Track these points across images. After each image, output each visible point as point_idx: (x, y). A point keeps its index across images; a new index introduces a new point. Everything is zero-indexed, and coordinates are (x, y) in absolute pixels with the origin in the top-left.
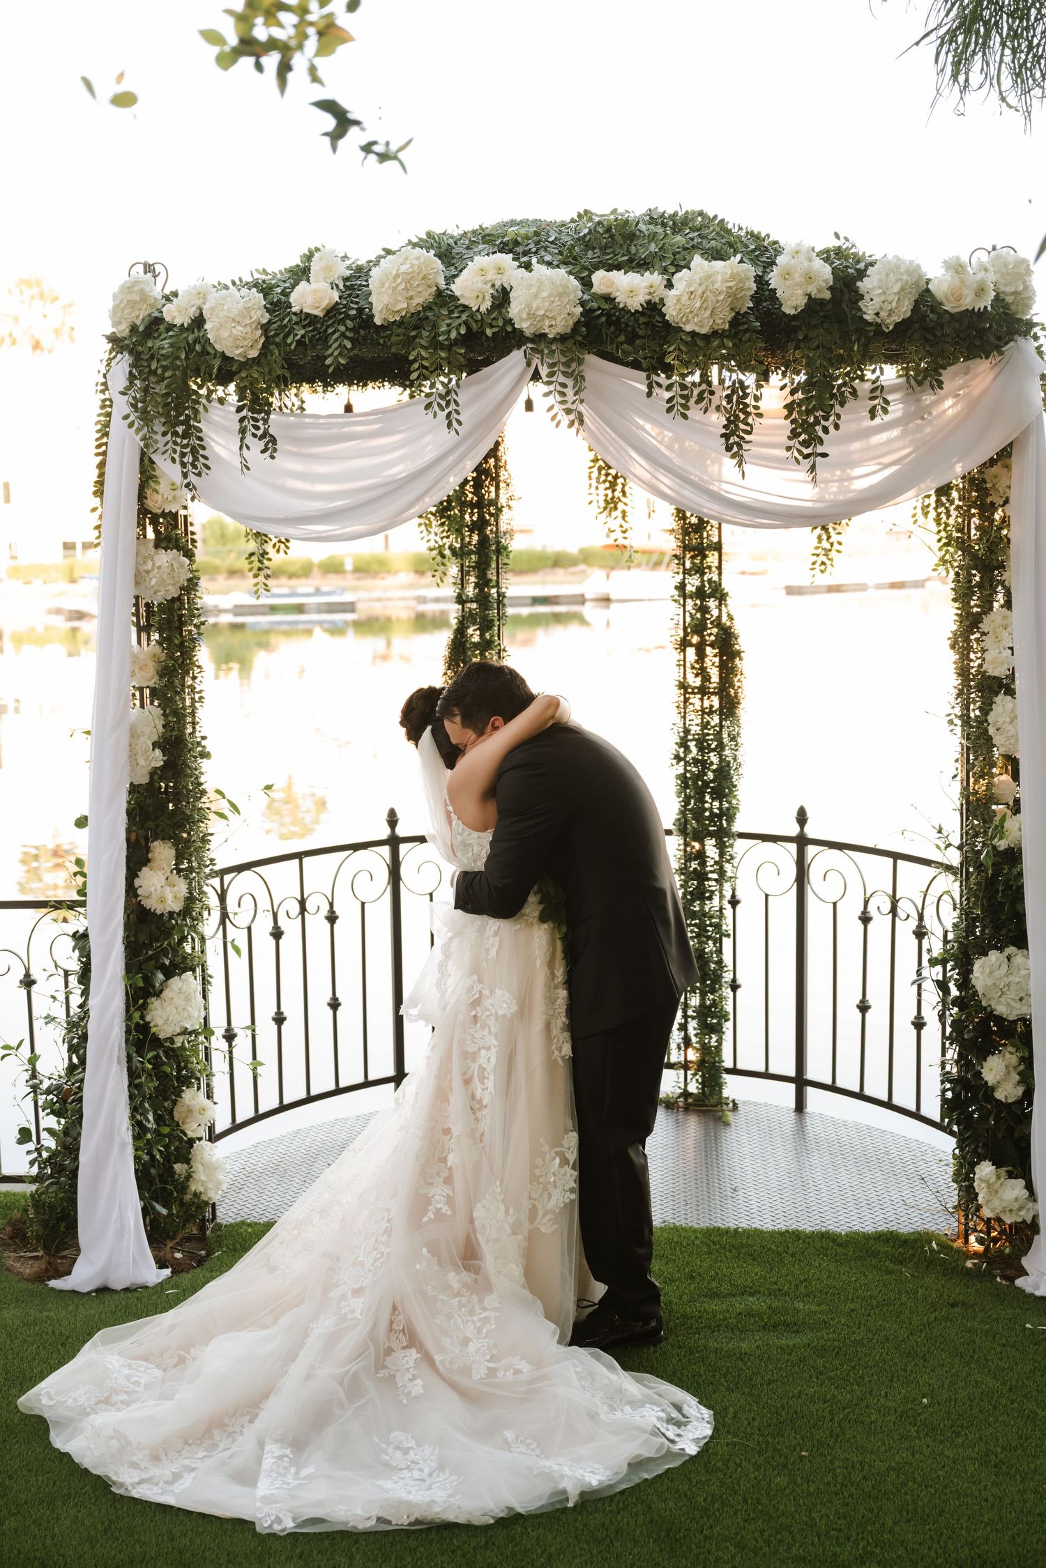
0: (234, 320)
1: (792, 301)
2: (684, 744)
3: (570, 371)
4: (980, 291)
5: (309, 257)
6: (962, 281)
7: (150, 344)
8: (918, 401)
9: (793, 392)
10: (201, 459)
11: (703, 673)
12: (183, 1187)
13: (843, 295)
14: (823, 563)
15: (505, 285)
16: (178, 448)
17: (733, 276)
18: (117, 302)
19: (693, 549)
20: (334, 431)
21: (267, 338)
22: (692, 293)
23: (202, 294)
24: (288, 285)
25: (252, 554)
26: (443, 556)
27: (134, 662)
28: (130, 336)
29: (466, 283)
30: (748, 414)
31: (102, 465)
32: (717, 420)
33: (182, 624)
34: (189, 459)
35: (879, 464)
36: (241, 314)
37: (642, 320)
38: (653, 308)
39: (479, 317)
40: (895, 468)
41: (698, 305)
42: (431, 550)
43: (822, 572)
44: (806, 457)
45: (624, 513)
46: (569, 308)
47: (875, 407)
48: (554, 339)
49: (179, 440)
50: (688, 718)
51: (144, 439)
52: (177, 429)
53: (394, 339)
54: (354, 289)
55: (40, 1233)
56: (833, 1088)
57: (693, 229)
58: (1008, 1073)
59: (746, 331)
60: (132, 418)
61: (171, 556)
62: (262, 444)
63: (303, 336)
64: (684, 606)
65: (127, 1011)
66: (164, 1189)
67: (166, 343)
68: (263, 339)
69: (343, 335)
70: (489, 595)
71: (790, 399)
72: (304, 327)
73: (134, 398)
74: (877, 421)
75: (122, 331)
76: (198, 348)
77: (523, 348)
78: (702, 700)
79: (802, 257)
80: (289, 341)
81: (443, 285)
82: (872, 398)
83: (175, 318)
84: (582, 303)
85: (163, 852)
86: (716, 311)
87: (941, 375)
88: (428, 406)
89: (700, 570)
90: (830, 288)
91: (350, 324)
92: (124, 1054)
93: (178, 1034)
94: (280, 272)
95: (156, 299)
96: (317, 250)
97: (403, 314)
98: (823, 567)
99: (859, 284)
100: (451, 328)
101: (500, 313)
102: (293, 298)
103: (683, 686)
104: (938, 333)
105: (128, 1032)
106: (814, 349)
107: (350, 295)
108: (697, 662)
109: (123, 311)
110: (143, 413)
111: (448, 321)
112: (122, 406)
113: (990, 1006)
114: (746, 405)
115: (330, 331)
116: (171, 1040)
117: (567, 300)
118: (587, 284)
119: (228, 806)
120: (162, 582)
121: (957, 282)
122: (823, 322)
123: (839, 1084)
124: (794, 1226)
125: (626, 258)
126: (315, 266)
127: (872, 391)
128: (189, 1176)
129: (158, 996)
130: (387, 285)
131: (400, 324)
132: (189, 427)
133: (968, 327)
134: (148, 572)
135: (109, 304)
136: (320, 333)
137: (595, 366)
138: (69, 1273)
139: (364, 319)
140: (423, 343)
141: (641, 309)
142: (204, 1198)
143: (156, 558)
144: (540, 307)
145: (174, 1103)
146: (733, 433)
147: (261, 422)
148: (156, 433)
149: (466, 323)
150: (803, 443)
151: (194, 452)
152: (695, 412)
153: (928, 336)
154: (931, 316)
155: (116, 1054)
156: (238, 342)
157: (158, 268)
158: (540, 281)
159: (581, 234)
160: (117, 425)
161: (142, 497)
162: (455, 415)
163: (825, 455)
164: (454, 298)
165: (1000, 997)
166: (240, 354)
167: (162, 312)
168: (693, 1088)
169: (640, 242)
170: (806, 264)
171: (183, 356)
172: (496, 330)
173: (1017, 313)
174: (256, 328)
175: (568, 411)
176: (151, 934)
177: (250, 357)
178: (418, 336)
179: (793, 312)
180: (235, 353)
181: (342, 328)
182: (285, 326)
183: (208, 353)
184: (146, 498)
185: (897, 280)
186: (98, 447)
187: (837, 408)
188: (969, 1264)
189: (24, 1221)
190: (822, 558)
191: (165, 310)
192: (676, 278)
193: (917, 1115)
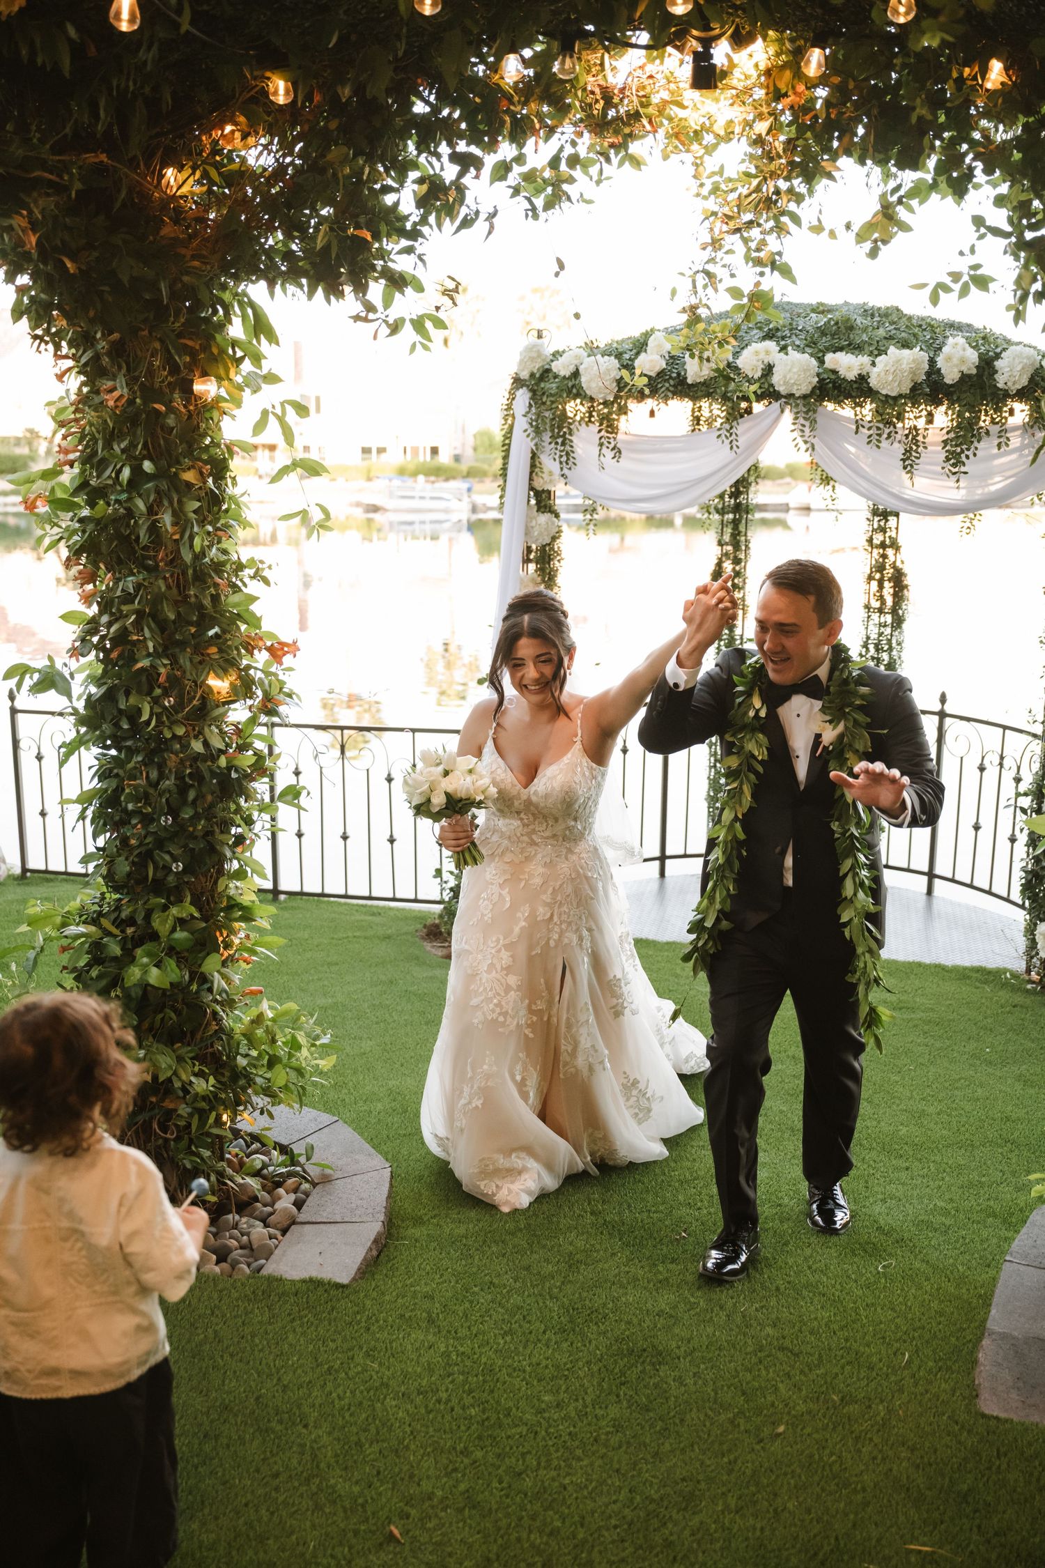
0: (600, 377)
1: (951, 375)
2: (865, 646)
3: (808, 417)
5: (646, 336)
9: (948, 433)
10: (572, 459)
11: (881, 599)
13: (984, 371)
15: (771, 362)
16: (558, 452)
17: (914, 361)
18: (523, 356)
21: (620, 388)
22: (887, 370)
23: (579, 358)
24: (633, 352)
26: (710, 513)
27: (520, 581)
28: (530, 379)
29: (746, 359)
30: (918, 446)
31: (506, 457)
32: (898, 449)
33: (550, 560)
34: (564, 459)
35: (1003, 476)
36: (605, 374)
37: (855, 385)
38: (862, 379)
39: (754, 381)
41: (891, 378)
44: (954, 474)
46: (810, 379)
47: (1000, 442)
48: (800, 397)
49: (559, 447)
50: (870, 629)
51: (536, 445)
52: (558, 440)
53: (699, 393)
54: (675, 360)
56: (953, 880)
57: (891, 322)
59: (921, 391)
60: (529, 431)
61: (547, 517)
62: (612, 453)
64: (871, 553)
67: (553, 385)
68: (617, 389)
69: (668, 389)
70: (740, 541)
71: (946, 437)
73: (531, 419)
74: (1003, 449)
75: (524, 375)
76: (575, 390)
77: (780, 401)
78: (880, 617)
79: (959, 348)
80: (633, 391)
81: (731, 359)
82: (999, 437)
83: (560, 370)
84: (818, 375)
86: (902, 382)
88: (719, 436)
89: (883, 530)
90: (977, 367)
91: (672, 382)
94: (627, 344)
95: (546, 357)
96: (652, 330)
97: (706, 378)
99: (996, 363)
101: (767, 380)
102: (637, 362)
103: (867, 607)
107: (673, 364)
108: (878, 591)
109: (525, 363)
110: (537, 429)
112: (521, 424)
114: (918, 441)
115: (660, 386)
117: (809, 373)
118: (821, 361)
120: (541, 534)
122: (970, 388)
123: (957, 878)
124: (917, 959)
125: (847, 343)
126: (651, 342)
127: (1000, 432)
131: (704, 385)
132: (565, 439)
134: (533, 527)
135: (517, 356)
136: (653, 387)
139: (682, 380)
141: (855, 379)
143: (538, 518)
144: (792, 377)
146: (908, 458)
147: (613, 440)
148: (544, 442)
149: (745, 385)
150: (953, 465)
151: (567, 454)
152: (885, 444)
156: (601, 389)
157: (544, 333)
158: (793, 361)
159: (819, 325)
160: (518, 433)
161: (531, 479)
162: (735, 443)
163: (966, 473)
164: (738, 367)
166: (602, 398)
167: (551, 365)
169: (857, 332)
170: (961, 353)
171: (566, 397)
172: (763, 391)
174: (614, 382)
175: (806, 442)
177: (608, 400)
178: (715, 392)
179: (951, 382)
180: (599, 397)
181: (668, 385)
183: (582, 395)
184: (533, 480)
185: (1020, 362)
188: (1029, 986)
189: (437, 926)
190: (968, 524)
191: (553, 364)
192: (878, 360)
193: (1007, 900)
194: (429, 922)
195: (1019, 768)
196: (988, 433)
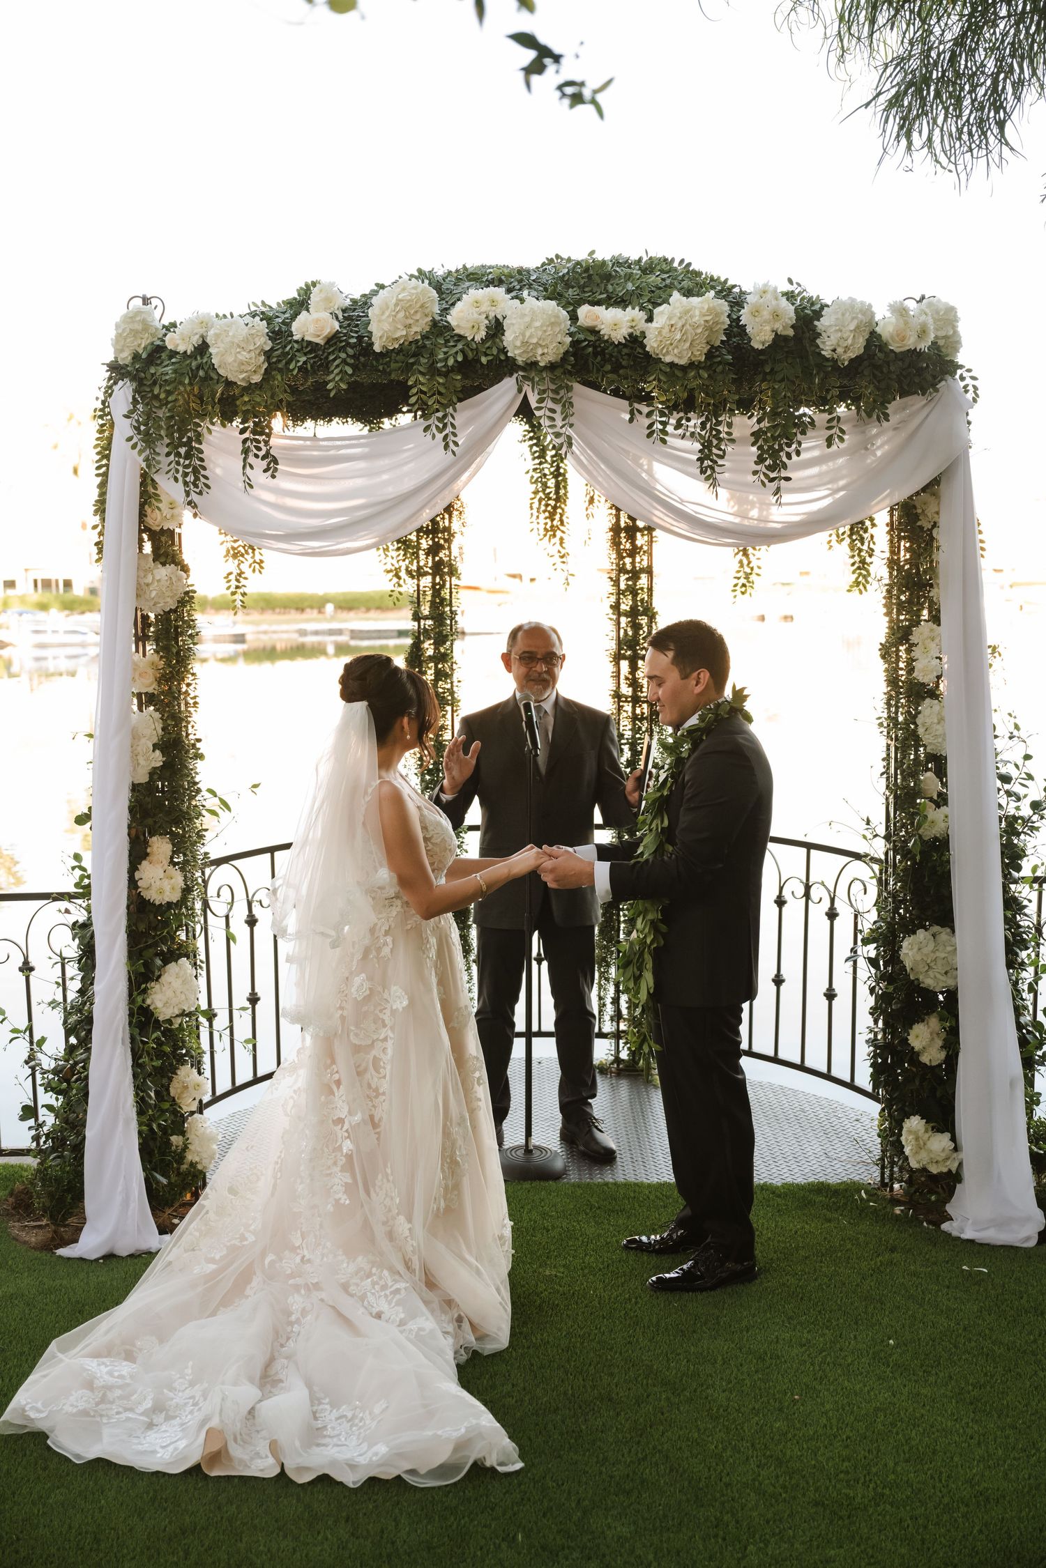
0: (239, 346)
1: (760, 336)
3: (558, 397)
4: (922, 333)
5: (306, 292)
6: (906, 323)
7: (152, 370)
8: (863, 432)
9: (759, 421)
10: (202, 479)
11: (634, 683)
12: (180, 1156)
13: (803, 333)
14: (744, 585)
15: (499, 317)
16: (181, 469)
17: (709, 311)
18: (120, 331)
19: (627, 572)
20: (332, 452)
21: (270, 364)
22: (672, 326)
23: (204, 323)
24: (287, 315)
25: (231, 573)
26: (399, 578)
27: (135, 670)
28: (133, 363)
29: (462, 314)
30: (721, 440)
31: (103, 486)
32: (693, 446)
33: (177, 634)
34: (190, 478)
35: (828, 489)
36: (246, 340)
37: (625, 351)
38: (635, 341)
39: (475, 346)
40: (842, 493)
41: (678, 337)
42: (388, 572)
43: (743, 593)
44: (772, 480)
45: (562, 539)
46: (559, 339)
47: (831, 436)
48: (545, 368)
49: (182, 461)
50: (622, 723)
51: (147, 460)
52: (180, 450)
53: (393, 365)
54: (353, 320)
55: (46, 1204)
57: (662, 271)
58: (933, 1039)
59: (720, 363)
60: (135, 440)
61: (169, 570)
62: (264, 463)
63: (305, 363)
64: (619, 623)
65: (130, 995)
66: (162, 1160)
67: (169, 369)
68: (266, 365)
69: (344, 361)
70: (444, 612)
71: (756, 427)
72: (305, 354)
73: (137, 421)
74: (834, 448)
75: (124, 359)
76: (201, 373)
77: (515, 375)
78: (634, 708)
79: (769, 296)
80: (291, 367)
81: (438, 316)
82: (829, 428)
83: (178, 345)
84: (570, 333)
85: (160, 847)
86: (694, 343)
87: (887, 408)
88: (427, 429)
89: (633, 591)
90: (793, 327)
91: (350, 351)
92: (128, 1036)
93: (177, 1016)
94: (278, 304)
95: (157, 329)
96: (314, 284)
97: (401, 342)
98: (743, 589)
99: (816, 323)
100: (448, 356)
101: (494, 343)
102: (295, 327)
103: (617, 695)
104: (885, 370)
105: (131, 1015)
106: (780, 382)
107: (349, 325)
108: (630, 673)
109: (125, 339)
110: (147, 436)
111: (445, 350)
112: (124, 428)
113: (918, 979)
114: (719, 432)
115: (331, 358)
116: (169, 1021)
117: (558, 329)
118: (574, 318)
119: (219, 803)
120: (161, 594)
121: (902, 326)
122: (787, 357)
123: (755, 1049)
125: (605, 296)
126: (313, 299)
127: (830, 421)
128: (185, 1148)
129: (157, 980)
130: (387, 313)
131: (400, 351)
132: (191, 448)
133: (909, 366)
134: (148, 585)
135: (112, 333)
136: (321, 359)
137: (582, 394)
138: (76, 1241)
139: (364, 346)
140: (422, 369)
141: (624, 341)
142: (199, 1167)
143: (155, 572)
144: (532, 337)
145: (170, 1079)
146: (707, 457)
147: (262, 443)
148: (159, 454)
149: (462, 351)
150: (769, 468)
151: (196, 471)
152: (673, 438)
153: (876, 372)
154: (879, 355)
155: (120, 1035)
156: (242, 367)
157: (155, 301)
158: (533, 311)
159: (561, 274)
160: (120, 446)
161: (142, 515)
162: (451, 437)
163: (788, 479)
164: (449, 328)
165: (927, 971)
166: (243, 379)
167: (164, 341)
168: (624, 1055)
169: (617, 281)
170: (774, 302)
171: (187, 381)
172: (490, 358)
173: (947, 355)
174: (259, 354)
175: (558, 435)
176: (150, 923)
177: (253, 382)
178: (417, 363)
179: (760, 347)
180: (239, 378)
181: (343, 355)
182: (288, 353)
183: (211, 379)
184: (146, 516)
185: (853, 318)
186: (98, 468)
187: (799, 437)
188: (898, 1210)
189: (27, 1192)
190: (743, 581)
191: (167, 339)
192: (656, 311)
193: (851, 1086)
194: (18, 1186)
195: (832, 901)
196: (812, 423)
